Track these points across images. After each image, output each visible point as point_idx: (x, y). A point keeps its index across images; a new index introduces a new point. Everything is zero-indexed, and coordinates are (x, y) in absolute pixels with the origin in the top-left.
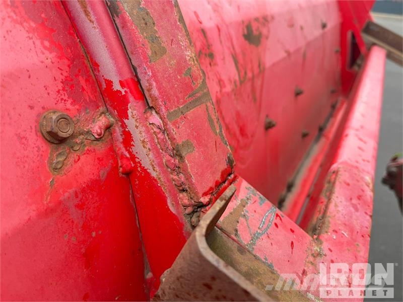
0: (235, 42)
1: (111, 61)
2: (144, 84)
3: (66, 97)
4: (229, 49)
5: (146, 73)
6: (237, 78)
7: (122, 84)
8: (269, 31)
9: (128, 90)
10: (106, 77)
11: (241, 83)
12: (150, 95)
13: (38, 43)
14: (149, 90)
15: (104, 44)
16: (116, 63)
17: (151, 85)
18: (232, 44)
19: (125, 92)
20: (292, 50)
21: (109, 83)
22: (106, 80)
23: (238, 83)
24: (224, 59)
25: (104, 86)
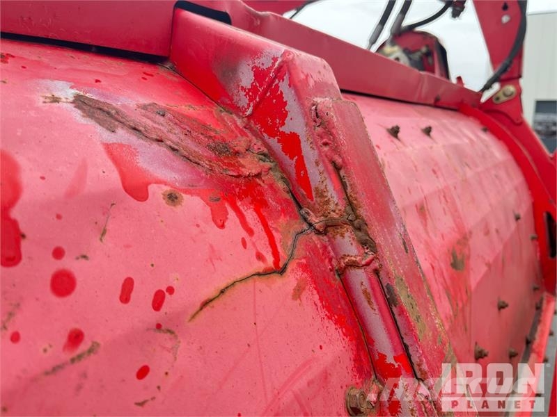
0: (446, 274)
1: (387, 340)
2: (415, 359)
3: (355, 374)
4: (442, 284)
5: (418, 351)
6: (451, 313)
7: (396, 359)
8: (469, 250)
9: (401, 364)
10: (379, 351)
11: (455, 316)
12: (420, 370)
13: (340, 330)
14: (419, 365)
15: (383, 327)
16: (392, 342)
17: (421, 361)
18: (444, 278)
19: (399, 365)
20: (491, 260)
21: (383, 357)
22: (379, 354)
23: (453, 319)
24: (440, 298)
25: (377, 357)
